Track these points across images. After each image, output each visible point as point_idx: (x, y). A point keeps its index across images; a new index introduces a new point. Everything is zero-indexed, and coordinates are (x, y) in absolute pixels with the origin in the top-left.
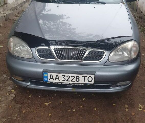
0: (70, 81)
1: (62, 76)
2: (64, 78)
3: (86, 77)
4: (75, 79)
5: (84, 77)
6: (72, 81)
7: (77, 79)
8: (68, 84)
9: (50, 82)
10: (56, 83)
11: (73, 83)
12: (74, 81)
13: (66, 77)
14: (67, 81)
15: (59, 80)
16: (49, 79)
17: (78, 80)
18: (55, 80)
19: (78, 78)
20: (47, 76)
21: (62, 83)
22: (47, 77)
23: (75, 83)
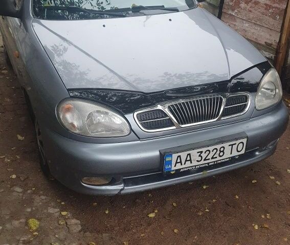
0: (209, 159)
1: (198, 152)
2: (200, 156)
3: (235, 144)
4: (218, 152)
5: (232, 145)
6: (212, 158)
7: (220, 151)
8: (207, 165)
9: (176, 170)
10: (186, 169)
11: (214, 162)
12: (216, 157)
13: (204, 153)
14: (205, 160)
15: (191, 163)
16: (173, 165)
17: (221, 154)
18: (185, 164)
19: (222, 149)
20: (171, 161)
21: (195, 166)
22: (170, 163)
23: (217, 161)
